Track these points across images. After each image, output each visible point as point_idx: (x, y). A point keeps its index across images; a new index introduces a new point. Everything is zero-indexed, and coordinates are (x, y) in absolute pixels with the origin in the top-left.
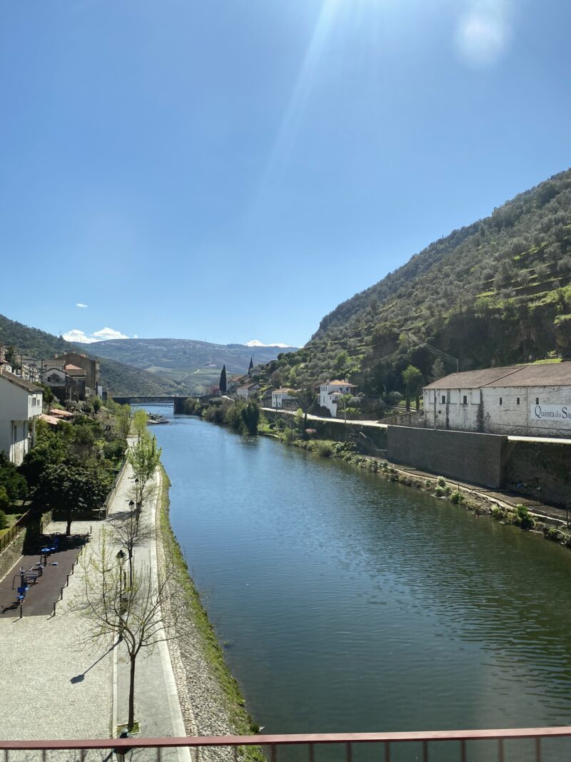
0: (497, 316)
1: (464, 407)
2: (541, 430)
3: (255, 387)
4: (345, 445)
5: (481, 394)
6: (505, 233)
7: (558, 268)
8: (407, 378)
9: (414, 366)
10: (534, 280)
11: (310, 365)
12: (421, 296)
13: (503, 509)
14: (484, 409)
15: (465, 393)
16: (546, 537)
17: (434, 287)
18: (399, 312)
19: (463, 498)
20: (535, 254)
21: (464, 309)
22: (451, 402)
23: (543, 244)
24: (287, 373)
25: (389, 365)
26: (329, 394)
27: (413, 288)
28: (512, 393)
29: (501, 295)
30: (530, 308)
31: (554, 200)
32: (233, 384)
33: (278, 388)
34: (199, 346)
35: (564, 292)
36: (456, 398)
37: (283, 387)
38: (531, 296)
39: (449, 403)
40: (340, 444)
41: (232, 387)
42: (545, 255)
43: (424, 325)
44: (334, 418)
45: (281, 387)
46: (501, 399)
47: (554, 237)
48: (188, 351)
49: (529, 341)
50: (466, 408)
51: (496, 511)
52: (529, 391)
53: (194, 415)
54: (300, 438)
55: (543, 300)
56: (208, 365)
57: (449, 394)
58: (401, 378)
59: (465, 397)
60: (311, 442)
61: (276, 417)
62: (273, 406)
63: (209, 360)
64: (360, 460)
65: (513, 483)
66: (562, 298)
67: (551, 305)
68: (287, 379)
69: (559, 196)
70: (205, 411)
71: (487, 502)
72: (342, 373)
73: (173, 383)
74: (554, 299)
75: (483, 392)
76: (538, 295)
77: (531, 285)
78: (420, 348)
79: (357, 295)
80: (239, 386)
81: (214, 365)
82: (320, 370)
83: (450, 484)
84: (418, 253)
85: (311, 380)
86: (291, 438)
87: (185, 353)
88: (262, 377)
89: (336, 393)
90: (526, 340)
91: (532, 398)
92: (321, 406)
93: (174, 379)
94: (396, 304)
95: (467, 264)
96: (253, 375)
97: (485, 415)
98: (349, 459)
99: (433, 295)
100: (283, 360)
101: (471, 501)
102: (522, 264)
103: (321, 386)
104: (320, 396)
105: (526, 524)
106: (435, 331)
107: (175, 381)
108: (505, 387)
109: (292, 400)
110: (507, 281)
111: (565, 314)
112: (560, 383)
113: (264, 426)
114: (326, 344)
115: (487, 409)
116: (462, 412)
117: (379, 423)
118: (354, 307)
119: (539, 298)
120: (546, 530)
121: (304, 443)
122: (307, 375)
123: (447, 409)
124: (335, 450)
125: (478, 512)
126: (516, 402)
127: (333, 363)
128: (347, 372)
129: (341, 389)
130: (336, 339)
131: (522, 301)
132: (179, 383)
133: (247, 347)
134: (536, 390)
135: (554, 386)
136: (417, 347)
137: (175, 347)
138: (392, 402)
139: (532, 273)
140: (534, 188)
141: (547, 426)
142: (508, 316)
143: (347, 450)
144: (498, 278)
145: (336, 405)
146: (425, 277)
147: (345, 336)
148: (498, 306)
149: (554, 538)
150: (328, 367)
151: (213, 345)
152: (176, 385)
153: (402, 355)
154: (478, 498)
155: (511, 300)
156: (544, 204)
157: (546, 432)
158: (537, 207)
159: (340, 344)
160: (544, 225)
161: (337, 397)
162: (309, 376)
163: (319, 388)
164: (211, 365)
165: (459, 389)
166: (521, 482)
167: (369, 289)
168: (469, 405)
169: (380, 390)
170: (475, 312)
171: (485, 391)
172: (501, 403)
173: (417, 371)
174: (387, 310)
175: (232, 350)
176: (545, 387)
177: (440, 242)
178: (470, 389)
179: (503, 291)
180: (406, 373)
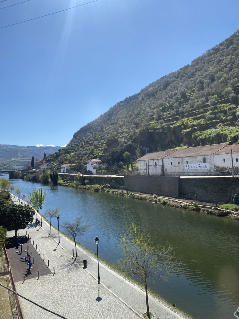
0: (158, 131)
1: (155, 166)
2: (189, 173)
3: (50, 164)
4: (105, 186)
5: (163, 161)
6: (152, 99)
7: (179, 112)
8: (125, 157)
9: (127, 152)
10: (170, 117)
11: (77, 153)
12: (122, 123)
13: (186, 205)
14: (164, 167)
15: (155, 161)
16: (207, 213)
17: (127, 120)
18: (114, 130)
19: (167, 202)
20: (168, 107)
21: (144, 128)
22: (150, 165)
23: (171, 103)
24: (65, 157)
25: (117, 152)
26: (91, 165)
27: (117, 120)
28: (176, 160)
29: (159, 123)
30: (171, 127)
31: (170, 86)
32: (37, 164)
33: (63, 164)
34: (13, 147)
35: (184, 121)
36: (152, 163)
37: (65, 164)
38: (170, 123)
39: (149, 165)
40: (102, 186)
41: (37, 165)
42: (173, 107)
43: (128, 135)
44: (95, 175)
45: (64, 164)
46: (171, 163)
47: (175, 100)
48: (8, 150)
49: (171, 140)
50: (156, 167)
51: (184, 206)
52: (183, 159)
53: (20, 178)
54: (81, 185)
55: (176, 124)
56: (18, 156)
57: (148, 162)
58: (123, 157)
59: (156, 163)
60: (88, 186)
61: (65, 177)
62: (61, 172)
63: (19, 154)
64: (114, 191)
65: (184, 195)
66: (183, 123)
67: (179, 126)
68: (66, 160)
69: (171, 85)
70: (25, 177)
71: (178, 203)
72: (95, 156)
73: (2, 165)
74: (180, 124)
75: (163, 160)
76: (173, 122)
77: (169, 118)
78: (129, 145)
79: (88, 124)
80: (41, 165)
81: (21, 156)
82: (82, 155)
83: (159, 198)
84: (113, 106)
85: (79, 160)
86: (77, 185)
87: (7, 151)
88: (52, 160)
89: (94, 165)
90: (170, 140)
91: (185, 161)
92: (88, 170)
93: (2, 163)
94: (111, 127)
95: (139, 111)
96: (47, 159)
97: (165, 169)
98: (108, 192)
99: (127, 123)
100: (61, 152)
101: (171, 203)
102: (164, 110)
103: (87, 162)
104: (87, 166)
105: (198, 210)
106: (134, 138)
107: (3, 164)
108: (173, 158)
109: (71, 169)
110: (159, 118)
111: (185, 129)
112: (196, 155)
113: (61, 181)
114: (82, 144)
115: (166, 166)
116: (155, 169)
117: (117, 175)
118: (88, 129)
119: (174, 124)
120: (207, 211)
121: (84, 187)
122: (76, 157)
123: (148, 168)
124: (100, 188)
125: (176, 207)
126: (178, 163)
127: (88, 152)
128: (97, 155)
129: (96, 163)
130: (87, 142)
131: (168, 125)
132: (5, 165)
133: (36, 147)
134: (186, 158)
135: (194, 156)
136: (127, 144)
137: (2, 148)
138: (120, 167)
139: (169, 114)
140: (155, 82)
141: (192, 172)
142: (163, 131)
143: (106, 188)
144: (155, 116)
145: (95, 169)
146: (122, 116)
147: (91, 141)
148: (158, 127)
149: (211, 213)
150: (86, 154)
151: (20, 147)
152: (3, 166)
153: (121, 147)
154: (174, 201)
155: (163, 125)
156: (166, 88)
157: (191, 174)
158: (163, 89)
159: (90, 144)
160: (170, 96)
161: (95, 166)
162: (77, 158)
163: (86, 163)
164: (20, 156)
165: (153, 160)
166: (187, 194)
167: (93, 121)
168: (158, 165)
169: (114, 162)
170: (149, 129)
171: (164, 160)
172: (171, 164)
173: (129, 153)
174: (107, 130)
175: (30, 149)
176: (190, 157)
177: (121, 102)
178: (158, 159)
179: (160, 121)
180: (124, 155)
